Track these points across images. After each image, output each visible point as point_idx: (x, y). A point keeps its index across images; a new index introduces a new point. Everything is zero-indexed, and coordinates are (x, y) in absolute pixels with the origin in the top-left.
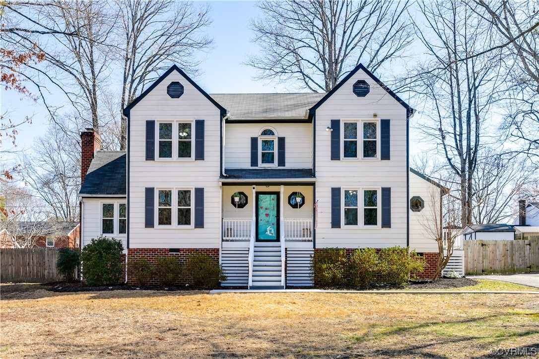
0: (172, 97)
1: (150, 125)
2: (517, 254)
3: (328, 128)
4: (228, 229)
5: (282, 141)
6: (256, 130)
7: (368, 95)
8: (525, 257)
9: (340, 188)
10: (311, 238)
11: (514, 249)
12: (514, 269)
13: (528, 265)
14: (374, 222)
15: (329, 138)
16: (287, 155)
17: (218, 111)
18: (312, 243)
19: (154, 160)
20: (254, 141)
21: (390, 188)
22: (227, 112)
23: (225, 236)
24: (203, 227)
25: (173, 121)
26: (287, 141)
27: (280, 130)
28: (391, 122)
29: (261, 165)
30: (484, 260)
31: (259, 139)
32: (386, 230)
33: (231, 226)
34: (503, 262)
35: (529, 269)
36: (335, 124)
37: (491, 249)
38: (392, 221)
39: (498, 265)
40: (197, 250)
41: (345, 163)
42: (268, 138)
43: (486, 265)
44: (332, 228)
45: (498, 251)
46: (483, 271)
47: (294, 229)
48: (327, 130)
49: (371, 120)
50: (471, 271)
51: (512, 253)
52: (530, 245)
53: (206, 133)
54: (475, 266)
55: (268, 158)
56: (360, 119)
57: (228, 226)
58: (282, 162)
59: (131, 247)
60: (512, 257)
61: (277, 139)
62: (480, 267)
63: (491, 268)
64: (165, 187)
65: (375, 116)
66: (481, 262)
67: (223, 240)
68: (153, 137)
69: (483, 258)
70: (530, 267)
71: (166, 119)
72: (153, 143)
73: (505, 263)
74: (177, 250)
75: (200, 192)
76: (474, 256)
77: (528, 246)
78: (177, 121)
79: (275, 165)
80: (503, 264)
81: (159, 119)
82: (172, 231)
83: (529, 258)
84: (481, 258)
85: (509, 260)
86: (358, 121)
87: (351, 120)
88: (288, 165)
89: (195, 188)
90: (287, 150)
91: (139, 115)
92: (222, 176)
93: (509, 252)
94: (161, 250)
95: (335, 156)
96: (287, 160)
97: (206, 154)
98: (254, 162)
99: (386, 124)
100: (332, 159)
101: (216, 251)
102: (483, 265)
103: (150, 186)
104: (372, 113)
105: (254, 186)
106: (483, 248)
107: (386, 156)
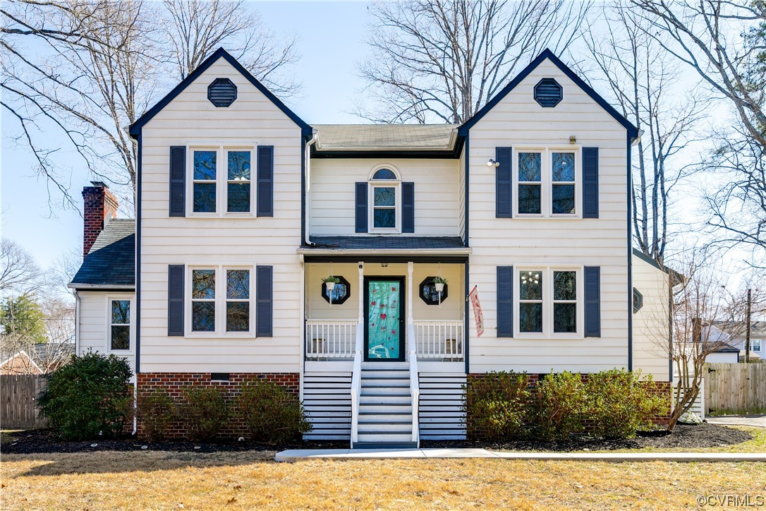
0: (217, 105)
1: (177, 154)
2: (762, 384)
3: (491, 160)
4: (315, 340)
5: (408, 189)
6: (364, 171)
7: (560, 106)
9: (512, 267)
10: (462, 355)
11: (758, 377)
12: (757, 408)
14: (572, 328)
15: (493, 179)
16: (417, 213)
17: (298, 131)
18: (463, 364)
19: (184, 216)
20: (361, 189)
21: (599, 267)
22: (313, 132)
23: (309, 352)
24: (271, 336)
25: (219, 148)
26: (416, 189)
27: (405, 171)
28: (600, 152)
29: (373, 230)
30: (712, 394)
31: (369, 185)
32: (592, 341)
33: (320, 334)
34: (741, 396)
36: (503, 155)
37: (723, 377)
38: (603, 325)
39: (733, 402)
40: (260, 376)
41: (520, 223)
42: (384, 183)
43: (716, 401)
44: (498, 337)
45: (733, 380)
46: (711, 411)
47: (432, 339)
48: (490, 164)
49: (565, 147)
51: (755, 382)
53: (276, 170)
55: (385, 218)
56: (547, 147)
57: (315, 334)
58: (408, 224)
59: (142, 370)
60: (755, 389)
61: (400, 185)
63: (723, 406)
64: (203, 263)
65: (573, 140)
66: (708, 396)
67: (306, 359)
68: (183, 176)
69: (711, 391)
71: (205, 144)
72: (183, 186)
73: (744, 398)
74: (225, 376)
75: (265, 274)
78: (224, 147)
79: (397, 231)
80: (741, 400)
81: (194, 143)
82: (216, 342)
84: (708, 391)
85: (751, 393)
86: (544, 149)
87: (530, 148)
88: (420, 230)
89: (257, 266)
90: (417, 205)
91: (158, 138)
92: (304, 244)
93: (750, 381)
94: (196, 375)
95: (503, 211)
96: (417, 222)
97: (276, 206)
98: (361, 224)
99: (591, 156)
100: (497, 217)
101: (295, 377)
102: (711, 402)
103: (176, 261)
104: (568, 135)
105: (362, 263)
106: (711, 376)
107: (591, 211)
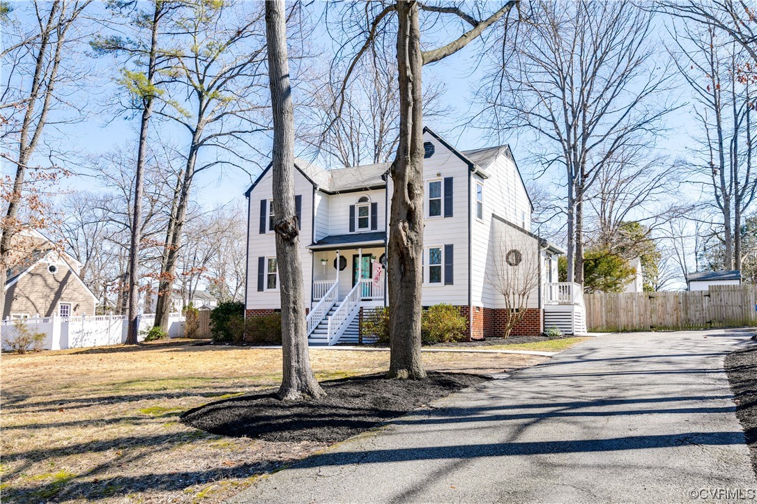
1: (263, 204)
2: (692, 307)
5: (374, 206)
6: (353, 199)
7: (433, 156)
8: (703, 310)
10: (383, 297)
11: (688, 301)
12: (689, 325)
13: (708, 320)
16: (379, 219)
17: (311, 186)
18: (383, 302)
19: (265, 233)
20: (352, 208)
21: (452, 245)
26: (378, 206)
27: (373, 197)
28: (454, 179)
29: (358, 230)
30: (653, 315)
31: (356, 207)
32: (448, 287)
34: (675, 316)
35: (709, 324)
37: (660, 302)
38: (455, 278)
39: (670, 320)
42: (363, 204)
43: (655, 320)
45: (668, 304)
46: (651, 327)
49: (436, 179)
50: (637, 328)
51: (686, 305)
52: (709, 296)
53: (303, 207)
54: (642, 321)
55: (363, 223)
56: (426, 180)
58: (374, 226)
59: (248, 308)
60: (686, 311)
61: (371, 205)
62: (649, 323)
63: (661, 323)
64: (272, 255)
65: (439, 175)
66: (648, 317)
67: (312, 301)
68: (265, 214)
69: (652, 313)
70: (710, 322)
72: (265, 219)
73: (677, 318)
76: (640, 310)
77: (707, 297)
79: (368, 230)
80: (675, 319)
82: (274, 294)
83: (709, 311)
84: (648, 313)
85: (683, 314)
88: (380, 229)
90: (378, 215)
91: (257, 196)
92: (313, 244)
93: (682, 304)
94: (268, 310)
96: (378, 224)
97: (302, 225)
98: (352, 228)
99: (449, 182)
102: (651, 321)
103: (261, 255)
104: (437, 172)
105: (338, 251)
106: (651, 301)
107: (449, 213)
